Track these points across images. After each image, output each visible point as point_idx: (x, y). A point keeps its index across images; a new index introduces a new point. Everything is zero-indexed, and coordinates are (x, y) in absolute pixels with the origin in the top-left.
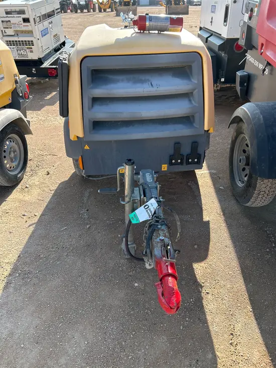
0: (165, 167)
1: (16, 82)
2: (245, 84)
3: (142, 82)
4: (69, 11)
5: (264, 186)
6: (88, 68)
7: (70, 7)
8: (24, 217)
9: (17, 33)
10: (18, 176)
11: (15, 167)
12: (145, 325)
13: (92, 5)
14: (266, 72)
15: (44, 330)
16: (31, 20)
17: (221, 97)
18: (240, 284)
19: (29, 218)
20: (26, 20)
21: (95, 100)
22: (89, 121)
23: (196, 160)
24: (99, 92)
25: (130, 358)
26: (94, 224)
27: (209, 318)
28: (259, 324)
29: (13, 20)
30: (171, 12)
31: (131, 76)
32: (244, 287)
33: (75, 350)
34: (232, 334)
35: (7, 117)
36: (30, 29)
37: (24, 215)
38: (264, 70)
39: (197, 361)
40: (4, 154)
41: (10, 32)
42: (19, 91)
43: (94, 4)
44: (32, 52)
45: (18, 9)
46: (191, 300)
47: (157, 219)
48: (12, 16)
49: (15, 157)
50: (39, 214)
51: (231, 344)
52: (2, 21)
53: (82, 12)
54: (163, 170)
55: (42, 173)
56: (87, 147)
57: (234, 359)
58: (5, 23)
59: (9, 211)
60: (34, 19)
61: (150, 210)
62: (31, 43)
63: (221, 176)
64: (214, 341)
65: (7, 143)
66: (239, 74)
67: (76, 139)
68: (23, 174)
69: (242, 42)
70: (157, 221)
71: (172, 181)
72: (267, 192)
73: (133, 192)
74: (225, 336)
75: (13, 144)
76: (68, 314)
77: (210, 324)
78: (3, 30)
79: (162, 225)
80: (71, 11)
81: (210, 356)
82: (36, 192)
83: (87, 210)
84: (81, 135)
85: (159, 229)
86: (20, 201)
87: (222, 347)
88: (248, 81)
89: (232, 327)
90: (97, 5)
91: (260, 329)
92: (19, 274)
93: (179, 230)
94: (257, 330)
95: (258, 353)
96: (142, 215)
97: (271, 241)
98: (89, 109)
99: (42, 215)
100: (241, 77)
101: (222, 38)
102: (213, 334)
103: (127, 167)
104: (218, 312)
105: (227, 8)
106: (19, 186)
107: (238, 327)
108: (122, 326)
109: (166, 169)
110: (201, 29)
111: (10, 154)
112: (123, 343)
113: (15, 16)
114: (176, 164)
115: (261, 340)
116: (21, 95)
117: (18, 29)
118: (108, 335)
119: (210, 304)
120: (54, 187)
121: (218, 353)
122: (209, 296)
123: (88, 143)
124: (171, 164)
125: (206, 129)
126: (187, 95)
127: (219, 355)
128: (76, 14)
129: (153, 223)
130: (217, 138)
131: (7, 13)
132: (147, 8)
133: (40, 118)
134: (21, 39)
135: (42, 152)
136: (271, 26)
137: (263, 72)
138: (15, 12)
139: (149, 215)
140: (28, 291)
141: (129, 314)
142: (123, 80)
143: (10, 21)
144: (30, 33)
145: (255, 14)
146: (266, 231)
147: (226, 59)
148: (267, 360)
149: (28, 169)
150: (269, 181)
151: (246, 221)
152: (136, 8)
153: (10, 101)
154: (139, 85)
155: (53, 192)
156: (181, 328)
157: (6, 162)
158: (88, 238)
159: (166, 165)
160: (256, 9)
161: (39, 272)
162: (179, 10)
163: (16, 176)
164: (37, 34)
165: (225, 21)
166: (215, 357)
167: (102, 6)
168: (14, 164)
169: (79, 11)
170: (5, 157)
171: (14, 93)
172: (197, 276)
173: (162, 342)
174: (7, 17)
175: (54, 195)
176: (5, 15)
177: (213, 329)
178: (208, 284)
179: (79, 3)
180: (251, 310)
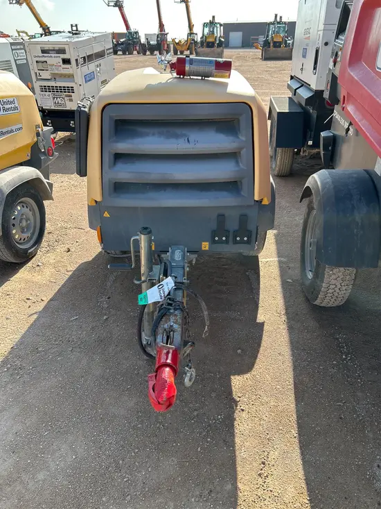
0: (205, 246)
1: (38, 134)
2: (330, 148)
3: (177, 136)
4: (135, 52)
5: (333, 277)
6: (111, 118)
7: (137, 48)
8: (28, 301)
9: (55, 77)
10: (30, 251)
11: (26, 239)
12: (152, 443)
13: (166, 46)
14: (351, 132)
15: (25, 437)
16: (73, 62)
17: (313, 166)
18: (289, 403)
19: (34, 302)
20: (66, 61)
21: (118, 157)
22: (110, 181)
23: (245, 239)
24: (123, 146)
25: (125, 480)
26: (113, 315)
27: (237, 440)
28: (302, 454)
29: (50, 61)
30: (268, 56)
31: (164, 130)
32: (293, 406)
33: (58, 465)
34: (264, 463)
35: (19, 176)
36: (71, 72)
37: (28, 299)
38: (348, 130)
39: (211, 491)
40: (13, 222)
41: (45, 75)
42: (41, 145)
43: (168, 45)
44: (71, 100)
45: (57, 47)
46: (219, 417)
47: (170, 302)
48: (49, 55)
49: (28, 227)
50: (46, 300)
51: (260, 475)
52: (37, 62)
53: (152, 54)
54: (203, 249)
55: (61, 249)
56: (106, 215)
57: (259, 494)
58: (40, 64)
59: (11, 293)
60: (77, 60)
61: (163, 290)
62: (71, 90)
63: (291, 265)
64: (238, 469)
65: (19, 208)
66: (323, 134)
67: (95, 204)
68: (37, 250)
69: (326, 95)
70: (170, 305)
71: (226, 269)
72: (339, 286)
73: (151, 269)
74: (254, 464)
75: (26, 210)
76: (58, 421)
77: (237, 448)
78: (38, 72)
79: (175, 309)
80: (138, 53)
81: (229, 487)
82: (48, 272)
83: (109, 298)
84: (99, 199)
85: (171, 313)
86: (27, 281)
87: (247, 477)
88: (333, 143)
89: (266, 454)
90: (172, 46)
91: (303, 459)
92: (8, 369)
93: (207, 323)
94: (299, 462)
95: (293, 490)
96: (153, 296)
97: (341, 352)
98: (110, 167)
99: (51, 300)
100: (325, 138)
101: (311, 90)
102: (239, 459)
103: (143, 236)
104: (251, 435)
105: (317, 52)
106: (30, 264)
107: (274, 455)
108: (124, 442)
109: (207, 248)
110: (292, 78)
111: (20, 222)
112: (121, 462)
113: (53, 55)
114: (220, 242)
115: (301, 474)
116: (43, 150)
117: (56, 72)
118: (103, 449)
119: (243, 424)
120: (73, 268)
121: (240, 485)
122: (244, 415)
123: (108, 209)
124: (213, 242)
125: (256, 198)
126: (233, 155)
127: (241, 488)
128: (145, 57)
129: (164, 306)
130: (297, 218)
131: (44, 51)
132: (239, 50)
133: (72, 183)
134: (59, 84)
135: (66, 224)
136: (352, 74)
137: (347, 132)
138: (54, 50)
139: (161, 296)
140: (14, 390)
141: (135, 428)
142: (154, 134)
143: (46, 62)
144: (70, 77)
145: (339, 60)
146: (337, 339)
147: (315, 116)
148: (305, 499)
149: (44, 243)
150: (340, 272)
151: (312, 324)
152: (223, 51)
153: (29, 158)
154: (173, 140)
155: (70, 273)
156: (199, 449)
157: (14, 232)
158: (102, 331)
159: (207, 243)
160: (340, 53)
161: (33, 368)
162: (279, 55)
163: (26, 250)
164: (79, 79)
165: (315, 68)
166: (236, 488)
167: (178, 47)
168: (25, 235)
169: (148, 53)
170: (14, 225)
171: (35, 148)
172: (233, 388)
173: (170, 465)
174: (43, 56)
175: (71, 277)
176: (41, 55)
177: (241, 454)
178: (246, 400)
179: (148, 42)
180: (295, 435)
